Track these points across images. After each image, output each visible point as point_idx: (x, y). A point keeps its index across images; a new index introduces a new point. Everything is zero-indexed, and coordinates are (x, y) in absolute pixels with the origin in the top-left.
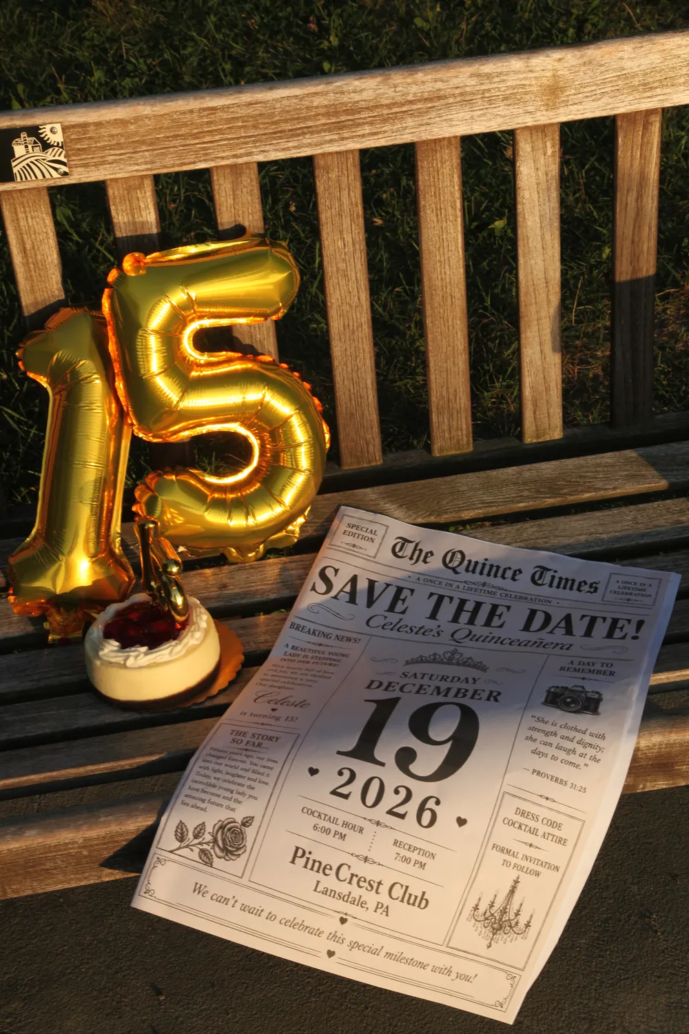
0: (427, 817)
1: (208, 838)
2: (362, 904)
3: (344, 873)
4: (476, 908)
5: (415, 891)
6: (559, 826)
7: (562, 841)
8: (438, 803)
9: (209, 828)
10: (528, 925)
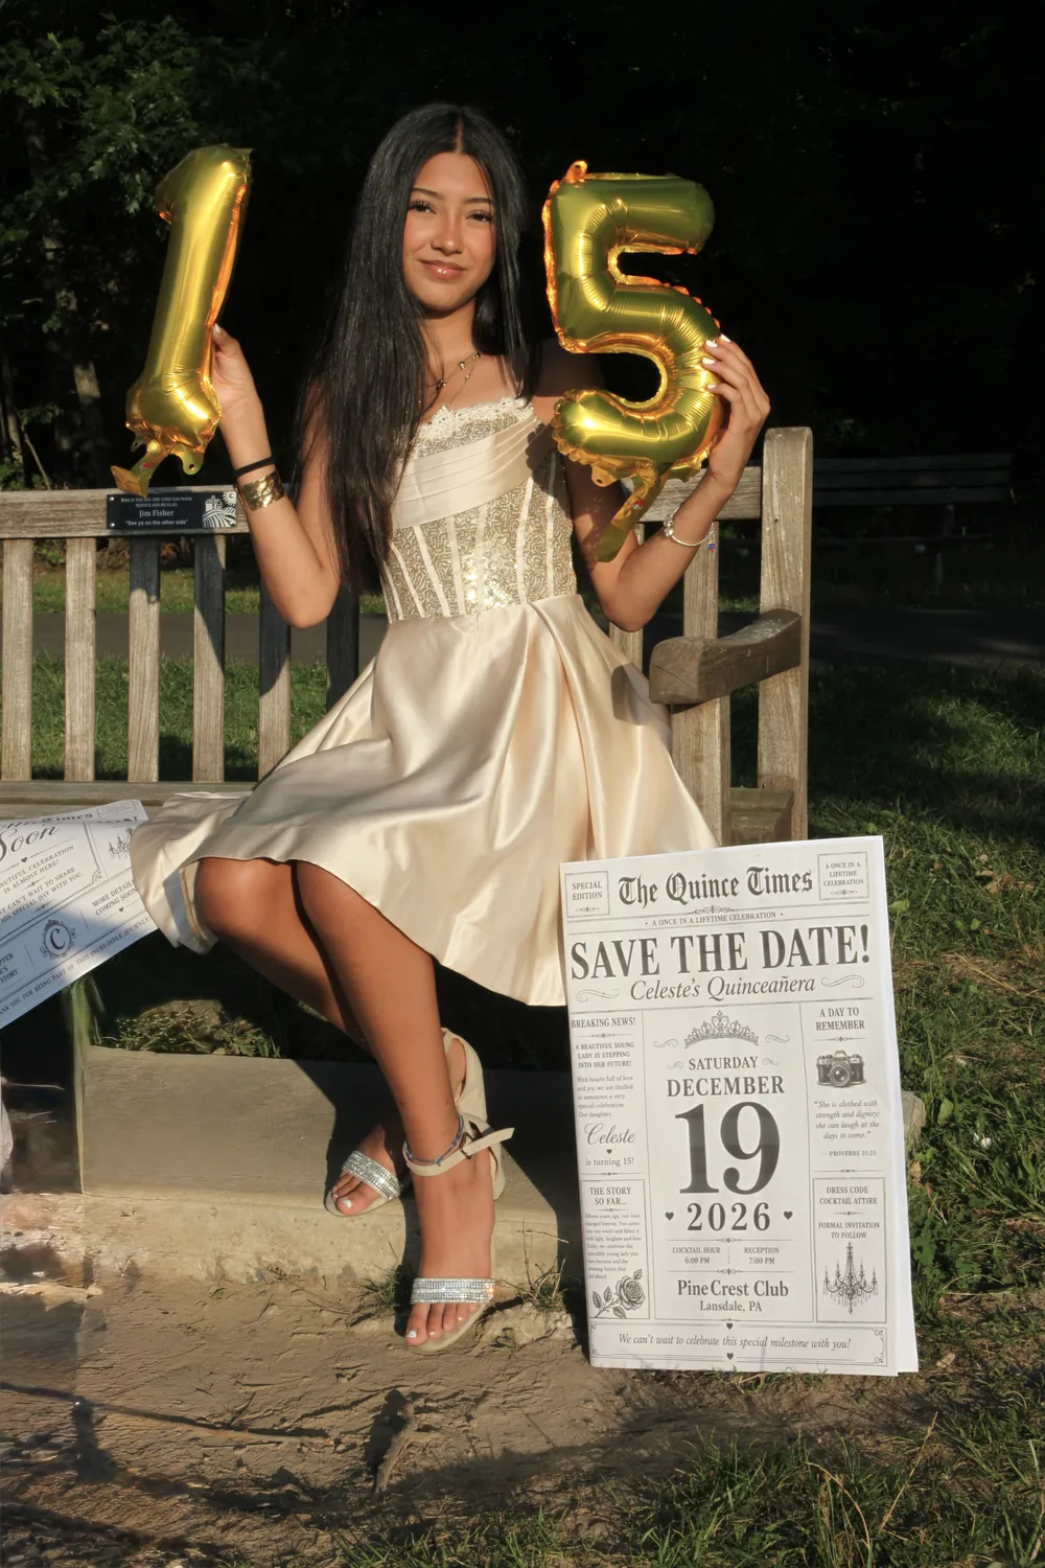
0: (762, 1220)
1: (616, 1297)
2: (738, 1308)
3: (718, 1288)
4: (827, 1281)
5: (774, 1283)
6: (865, 1190)
7: (872, 1201)
8: (766, 1207)
9: (613, 1291)
10: (874, 1282)
